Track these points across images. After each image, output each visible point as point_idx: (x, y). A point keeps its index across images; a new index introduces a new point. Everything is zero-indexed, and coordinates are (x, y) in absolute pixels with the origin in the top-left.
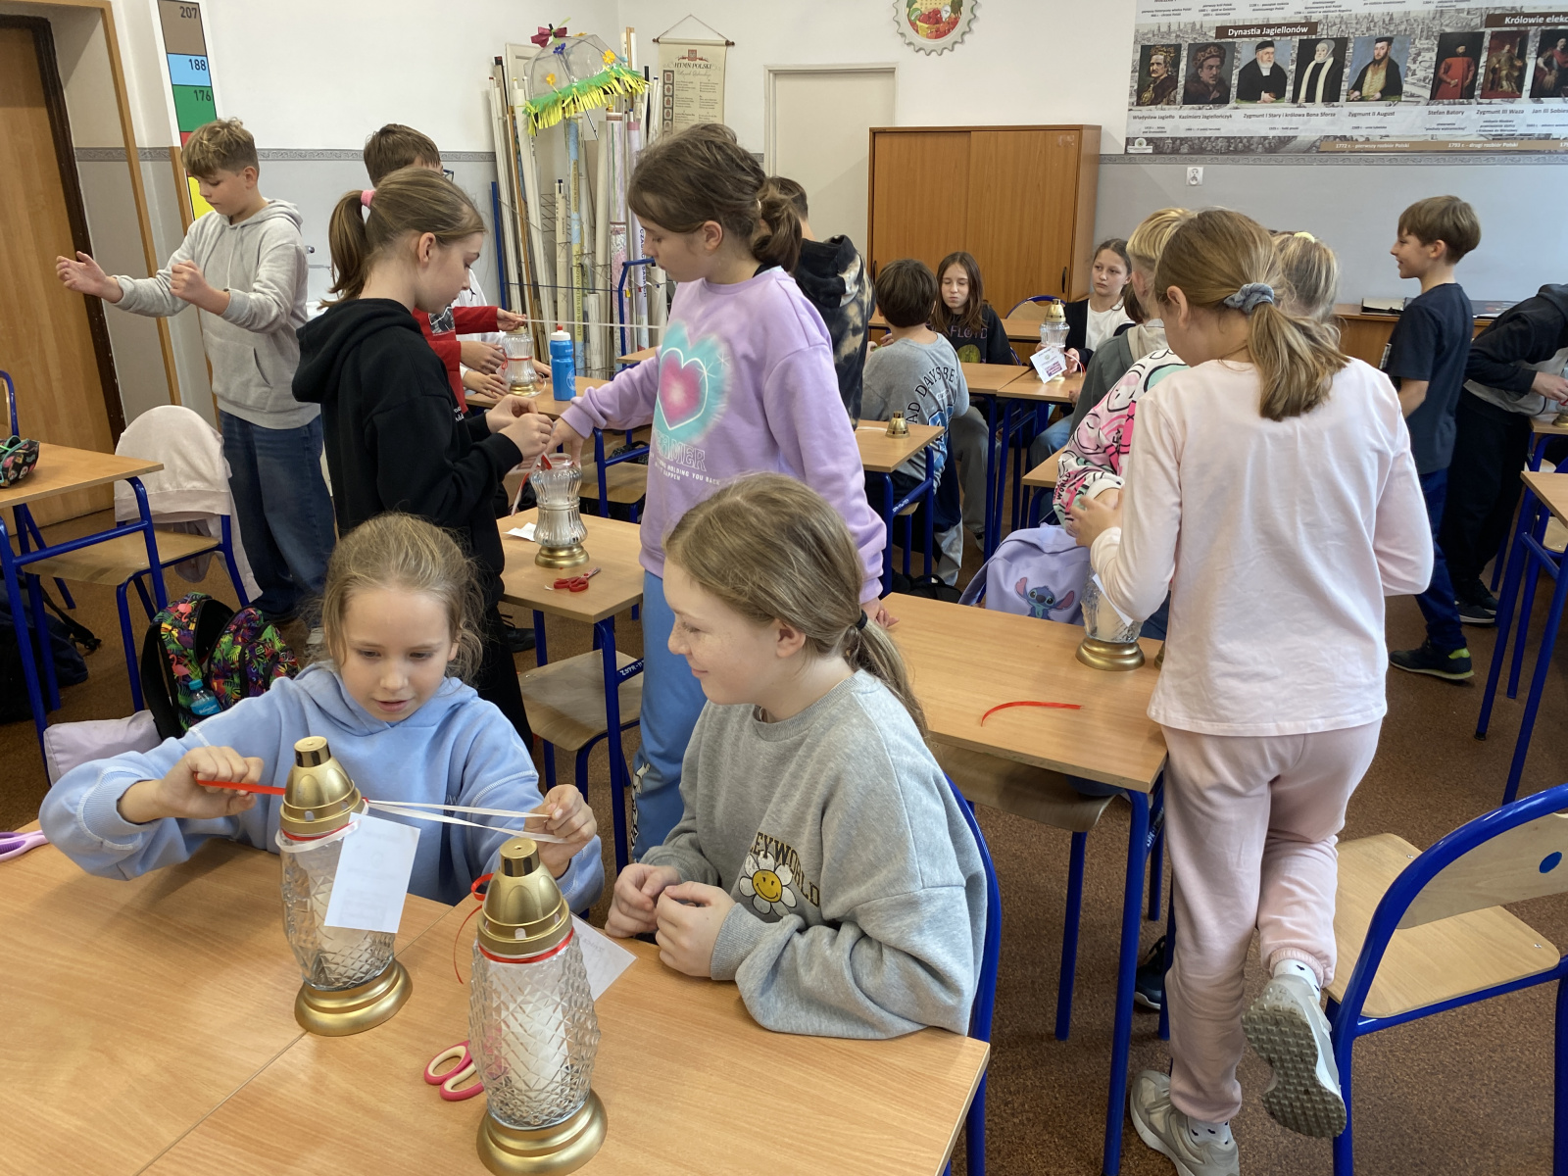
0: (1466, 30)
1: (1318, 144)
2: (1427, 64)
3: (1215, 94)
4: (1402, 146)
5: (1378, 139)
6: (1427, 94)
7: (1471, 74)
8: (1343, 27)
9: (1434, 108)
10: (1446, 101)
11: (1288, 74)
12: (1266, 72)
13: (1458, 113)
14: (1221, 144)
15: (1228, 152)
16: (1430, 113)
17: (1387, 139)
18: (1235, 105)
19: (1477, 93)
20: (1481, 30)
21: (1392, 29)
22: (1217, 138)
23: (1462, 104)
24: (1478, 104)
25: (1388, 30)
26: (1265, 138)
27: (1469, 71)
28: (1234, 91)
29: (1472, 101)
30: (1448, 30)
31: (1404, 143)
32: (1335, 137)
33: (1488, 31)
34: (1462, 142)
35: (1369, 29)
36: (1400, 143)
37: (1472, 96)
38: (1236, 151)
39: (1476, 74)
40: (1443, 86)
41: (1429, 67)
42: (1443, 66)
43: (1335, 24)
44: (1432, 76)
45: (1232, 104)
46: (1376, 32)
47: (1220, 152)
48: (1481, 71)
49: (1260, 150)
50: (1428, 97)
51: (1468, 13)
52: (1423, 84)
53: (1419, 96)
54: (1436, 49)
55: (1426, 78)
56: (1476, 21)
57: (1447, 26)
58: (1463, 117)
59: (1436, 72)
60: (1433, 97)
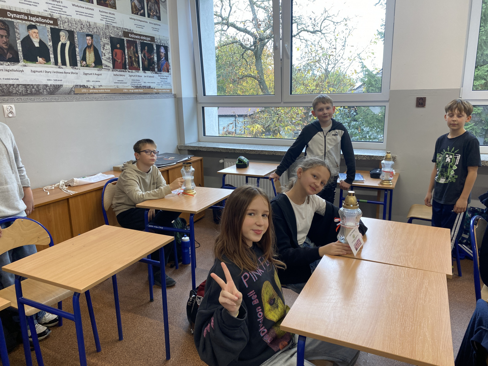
0: (118, 37)
1: (73, 89)
2: (108, 51)
3: (9, 56)
4: (107, 91)
5: (98, 87)
8: (70, 25)
9: (115, 73)
11: (49, 47)
12: (37, 45)
14: (21, 89)
15: (27, 94)
16: (114, 75)
17: (101, 88)
18: (24, 64)
20: (123, 38)
21: (91, 30)
22: (18, 85)
23: (124, 71)
24: (129, 72)
25: (90, 31)
26: (47, 86)
28: (21, 54)
30: (112, 36)
32: (81, 86)
33: (125, 39)
34: (127, 89)
35: (81, 28)
36: (107, 89)
37: (126, 69)
38: (31, 94)
41: (109, 53)
42: (114, 53)
43: (65, 22)
45: (22, 63)
46: (85, 30)
47: (21, 94)
49: (45, 93)
51: (117, 29)
52: (109, 61)
53: (109, 67)
54: (110, 44)
55: (109, 58)
56: (120, 33)
57: (111, 33)
58: (125, 77)
59: (112, 56)
60: (114, 68)
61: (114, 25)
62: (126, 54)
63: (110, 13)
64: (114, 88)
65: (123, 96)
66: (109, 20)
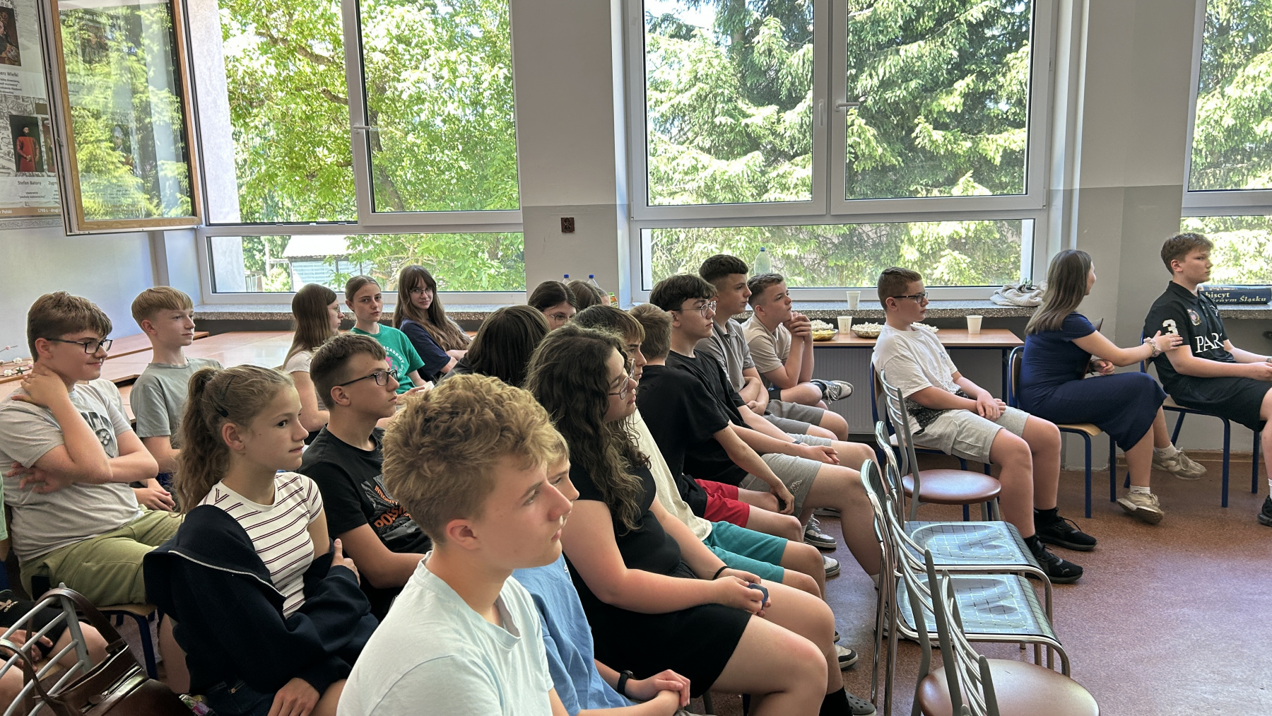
0: (25, 115)
2: (7, 141)
4: (6, 212)
6: (14, 167)
7: (38, 151)
9: (21, 179)
10: (27, 173)
13: (37, 183)
16: (19, 183)
19: (45, 167)
20: (35, 115)
23: (38, 176)
24: (49, 176)
27: (36, 149)
29: (44, 173)
30: (14, 113)
31: (8, 209)
33: (40, 117)
34: (46, 208)
36: (5, 209)
37: (43, 170)
39: (41, 152)
40: (22, 160)
41: (9, 143)
42: (18, 143)
44: (13, 151)
48: (43, 149)
50: (15, 169)
51: (23, 100)
52: (8, 157)
53: (9, 169)
54: (10, 128)
55: (9, 153)
56: (30, 108)
57: (12, 109)
58: (41, 187)
59: (15, 148)
60: (18, 170)
61: (16, 93)
62: (42, 144)
63: (9, 74)
64: (19, 206)
65: (38, 221)
66: (7, 86)
